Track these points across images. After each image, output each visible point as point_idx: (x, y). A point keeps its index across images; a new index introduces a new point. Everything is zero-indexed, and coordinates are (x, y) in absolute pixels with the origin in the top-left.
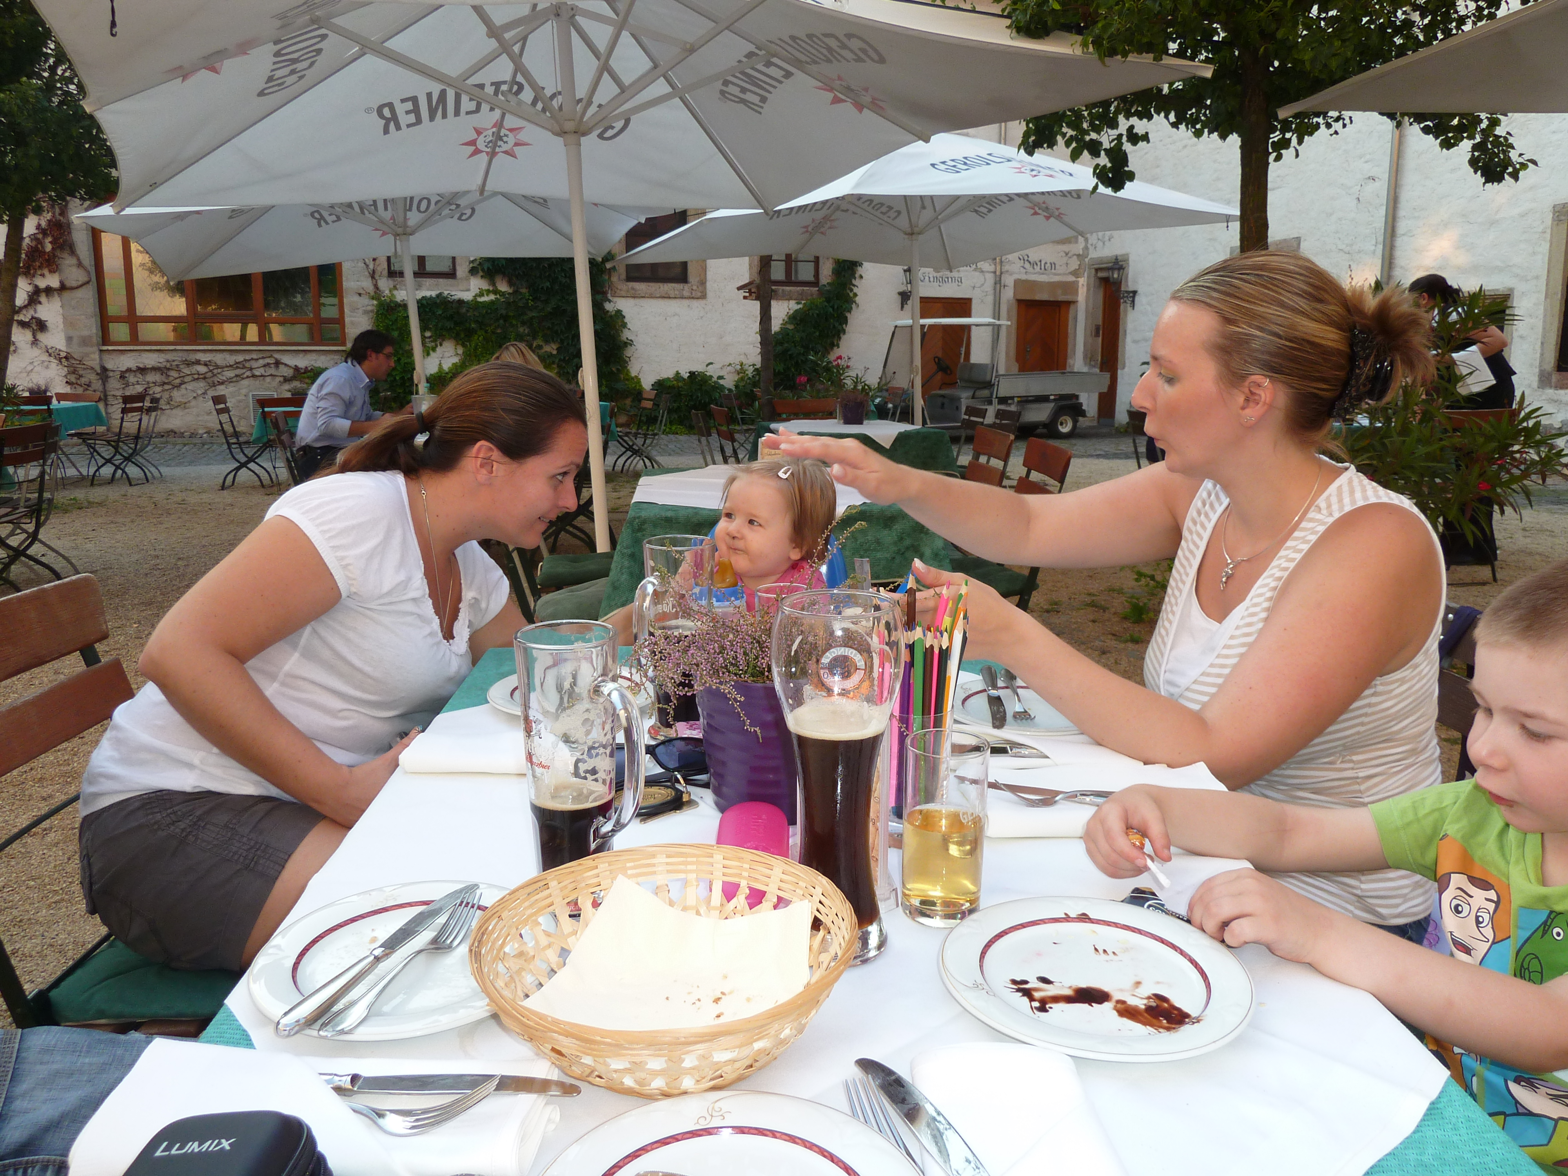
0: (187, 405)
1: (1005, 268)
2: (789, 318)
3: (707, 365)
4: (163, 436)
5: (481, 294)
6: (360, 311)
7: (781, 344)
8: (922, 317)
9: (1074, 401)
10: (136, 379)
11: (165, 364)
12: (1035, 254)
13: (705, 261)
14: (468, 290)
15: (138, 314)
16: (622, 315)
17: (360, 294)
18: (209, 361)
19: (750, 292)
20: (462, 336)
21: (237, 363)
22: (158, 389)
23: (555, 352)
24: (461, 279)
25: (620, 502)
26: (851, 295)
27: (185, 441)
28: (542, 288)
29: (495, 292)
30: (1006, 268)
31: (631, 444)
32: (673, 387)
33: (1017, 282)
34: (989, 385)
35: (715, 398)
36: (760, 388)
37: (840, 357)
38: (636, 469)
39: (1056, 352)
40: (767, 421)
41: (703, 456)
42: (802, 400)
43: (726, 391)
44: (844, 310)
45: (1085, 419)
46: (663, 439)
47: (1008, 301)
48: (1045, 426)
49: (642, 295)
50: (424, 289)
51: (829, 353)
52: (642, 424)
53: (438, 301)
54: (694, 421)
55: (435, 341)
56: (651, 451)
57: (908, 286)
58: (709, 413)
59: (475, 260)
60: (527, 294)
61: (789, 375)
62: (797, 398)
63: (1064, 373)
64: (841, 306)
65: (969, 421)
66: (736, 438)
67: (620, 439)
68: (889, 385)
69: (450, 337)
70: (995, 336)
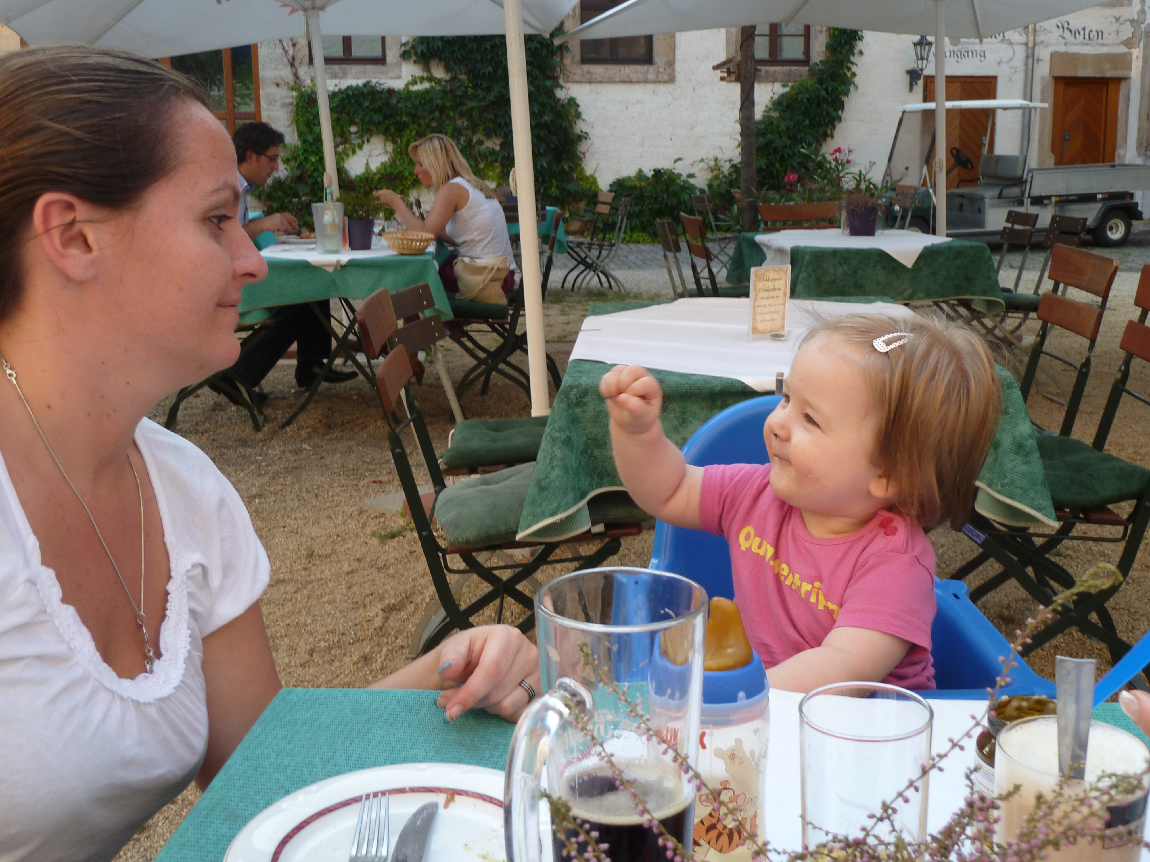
2: (774, 104)
3: (676, 161)
5: (414, 82)
6: (278, 104)
7: (764, 135)
8: (948, 99)
9: (1128, 200)
12: (1076, 20)
13: (673, 37)
14: (400, 77)
16: (575, 103)
17: (278, 85)
19: (729, 72)
20: (392, 130)
23: (497, 148)
24: (391, 64)
25: (568, 328)
26: (849, 74)
28: (484, 74)
29: (430, 79)
30: (1040, 38)
31: (583, 255)
32: (634, 188)
33: (1054, 56)
34: (1020, 182)
35: (684, 201)
36: (739, 188)
37: (839, 150)
38: (590, 286)
39: (1102, 140)
40: (749, 231)
41: (669, 271)
42: (792, 203)
43: (698, 193)
44: (840, 94)
45: (1141, 222)
46: (623, 249)
47: (1043, 78)
48: (1090, 231)
49: (599, 79)
50: (342, 78)
51: (821, 145)
52: (597, 232)
53: (365, 91)
54: (659, 230)
55: (362, 137)
56: (607, 264)
57: (920, 62)
58: (677, 219)
59: (408, 42)
60: (467, 81)
61: (775, 172)
62: (787, 200)
63: (1114, 166)
64: (837, 89)
65: (1012, 229)
66: (711, 249)
67: (571, 250)
68: (900, 184)
69: (379, 132)
70: (1026, 122)
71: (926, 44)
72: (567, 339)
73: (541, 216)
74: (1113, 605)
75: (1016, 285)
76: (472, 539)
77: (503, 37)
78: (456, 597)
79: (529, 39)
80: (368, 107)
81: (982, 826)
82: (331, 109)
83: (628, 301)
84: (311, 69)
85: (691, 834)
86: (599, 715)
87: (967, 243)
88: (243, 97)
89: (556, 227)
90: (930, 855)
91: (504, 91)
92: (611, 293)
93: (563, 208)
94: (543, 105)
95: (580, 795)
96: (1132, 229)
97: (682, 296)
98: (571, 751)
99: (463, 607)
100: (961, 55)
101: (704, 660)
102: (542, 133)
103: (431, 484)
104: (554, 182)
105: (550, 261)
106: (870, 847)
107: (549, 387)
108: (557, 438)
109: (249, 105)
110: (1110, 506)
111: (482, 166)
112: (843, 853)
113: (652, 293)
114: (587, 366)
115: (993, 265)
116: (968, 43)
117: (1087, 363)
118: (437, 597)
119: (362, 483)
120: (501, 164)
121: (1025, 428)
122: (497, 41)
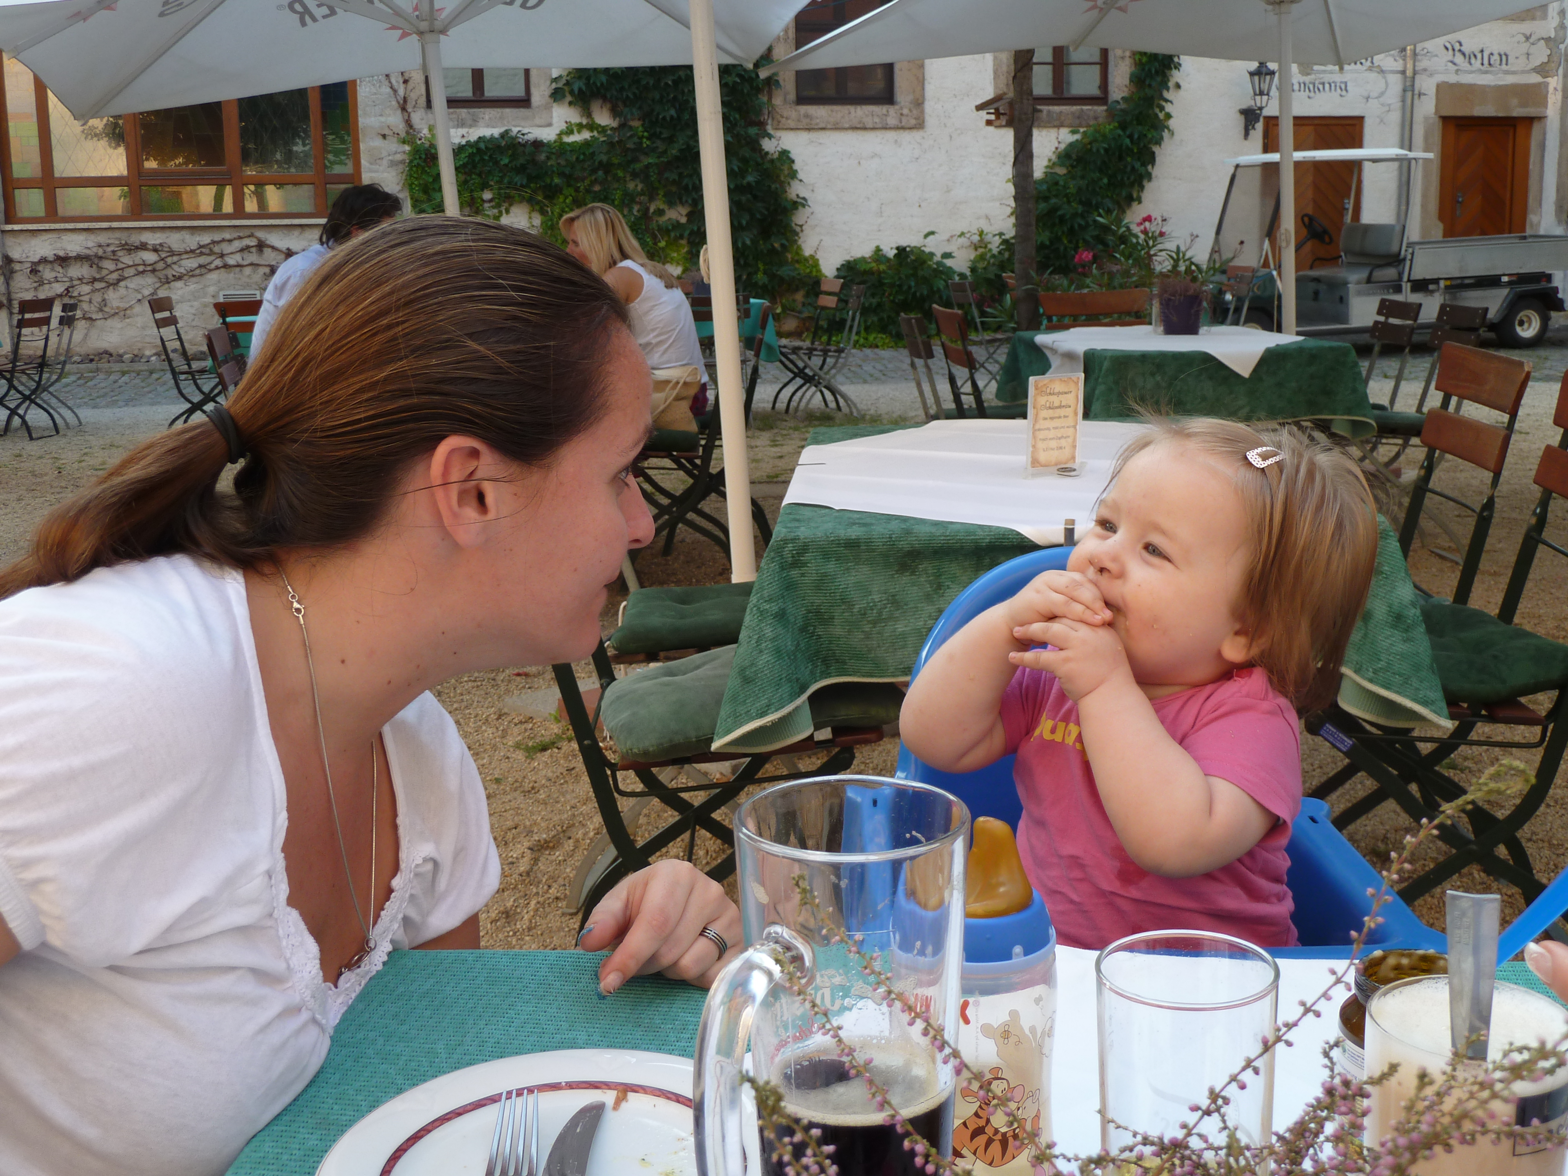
0: (128, 312)
1: (1420, 66)
2: (1059, 157)
3: (927, 236)
4: (92, 360)
5: (569, 132)
6: (385, 162)
7: (1046, 199)
8: (1297, 148)
9: (1543, 284)
10: (53, 274)
11: (95, 250)
12: (1471, 40)
13: (922, 66)
14: (550, 125)
15: (57, 174)
16: (789, 158)
17: (384, 136)
18: (161, 245)
19: (998, 113)
20: (540, 196)
21: (201, 247)
22: (86, 289)
23: (683, 220)
24: (538, 107)
25: (781, 464)
26: (1161, 116)
27: (124, 367)
28: (664, 118)
29: (591, 127)
30: (1423, 64)
31: (801, 365)
32: (870, 272)
33: (1442, 88)
34: (1396, 260)
35: (939, 290)
36: (1013, 272)
37: (1148, 219)
38: (811, 406)
39: (1508, 202)
40: (1027, 329)
41: (919, 385)
42: (1085, 291)
43: (957, 278)
44: (1150, 142)
45: (1562, 313)
46: (855, 356)
47: (1426, 118)
48: (1492, 327)
49: (822, 125)
50: (471, 126)
51: (1124, 212)
52: (820, 332)
53: (503, 144)
54: (904, 329)
55: (498, 206)
56: (834, 376)
57: (1258, 98)
58: (929, 315)
59: (560, 77)
60: (641, 129)
61: (1062, 248)
62: (1077, 288)
63: (1525, 238)
64: (1145, 135)
65: (1385, 324)
66: (975, 356)
67: (784, 358)
68: (1232, 264)
69: (522, 200)
70: (1404, 179)
71: (1267, 74)
72: (779, 479)
73: (743, 311)
74: (1528, 836)
75: (1392, 401)
76: (651, 749)
77: (690, 68)
78: (630, 830)
79: (725, 71)
80: (506, 165)
81: (1345, 1120)
82: (457, 169)
83: (861, 426)
84: (430, 116)
85: (950, 1141)
86: (822, 976)
87: (1326, 343)
88: (337, 153)
89: (763, 326)
90: (1276, 1161)
91: (692, 143)
92: (839, 415)
93: (773, 301)
94: (745, 161)
95: (798, 1087)
96: (1550, 323)
97: (936, 417)
98: (786, 1027)
99: (640, 843)
100: (1315, 88)
101: (965, 903)
102: (744, 199)
103: (595, 676)
104: (761, 266)
105: (755, 371)
106: (1193, 1152)
107: (755, 543)
108: (767, 611)
109: (346, 164)
110: (1523, 700)
111: (662, 244)
112: (1157, 1161)
113: (895, 415)
114: (807, 512)
115: (1360, 373)
116: (1324, 72)
117: (1489, 505)
118: (605, 830)
119: (501, 677)
120: (689, 242)
121: (1405, 592)
122: (682, 73)
